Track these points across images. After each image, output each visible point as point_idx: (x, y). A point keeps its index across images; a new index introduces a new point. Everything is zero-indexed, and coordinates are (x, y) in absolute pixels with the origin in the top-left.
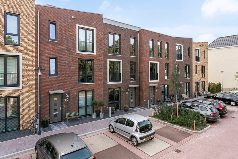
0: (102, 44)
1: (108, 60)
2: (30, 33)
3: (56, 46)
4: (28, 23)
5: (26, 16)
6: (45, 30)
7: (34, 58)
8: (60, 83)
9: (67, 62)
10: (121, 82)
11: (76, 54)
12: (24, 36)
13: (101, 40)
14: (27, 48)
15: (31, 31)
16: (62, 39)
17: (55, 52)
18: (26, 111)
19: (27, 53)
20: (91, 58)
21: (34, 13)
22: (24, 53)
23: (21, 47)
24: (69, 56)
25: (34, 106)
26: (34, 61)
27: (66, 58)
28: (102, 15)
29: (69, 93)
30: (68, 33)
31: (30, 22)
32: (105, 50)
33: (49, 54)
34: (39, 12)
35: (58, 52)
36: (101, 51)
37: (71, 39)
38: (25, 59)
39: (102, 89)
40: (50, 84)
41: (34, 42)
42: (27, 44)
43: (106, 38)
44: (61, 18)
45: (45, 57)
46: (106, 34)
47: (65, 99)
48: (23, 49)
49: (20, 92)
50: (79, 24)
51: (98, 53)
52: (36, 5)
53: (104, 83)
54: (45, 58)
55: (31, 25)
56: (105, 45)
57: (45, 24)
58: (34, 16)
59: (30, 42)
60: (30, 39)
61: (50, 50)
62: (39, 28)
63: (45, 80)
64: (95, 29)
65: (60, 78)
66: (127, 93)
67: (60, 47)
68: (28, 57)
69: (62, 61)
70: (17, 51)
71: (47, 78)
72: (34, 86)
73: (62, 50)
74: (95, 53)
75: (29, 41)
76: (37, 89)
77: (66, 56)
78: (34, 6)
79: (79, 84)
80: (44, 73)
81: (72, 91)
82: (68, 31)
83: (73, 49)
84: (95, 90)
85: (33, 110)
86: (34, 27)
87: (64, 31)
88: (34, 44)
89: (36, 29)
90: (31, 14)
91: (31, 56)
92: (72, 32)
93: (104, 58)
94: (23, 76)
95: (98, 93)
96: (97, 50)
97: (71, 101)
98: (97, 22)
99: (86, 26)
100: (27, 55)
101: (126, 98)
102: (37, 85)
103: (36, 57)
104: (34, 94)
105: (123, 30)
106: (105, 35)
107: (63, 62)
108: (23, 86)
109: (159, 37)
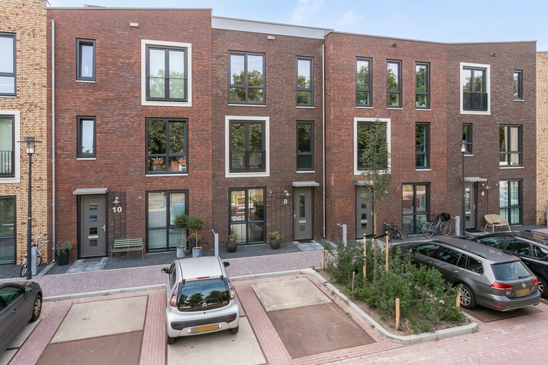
0: (210, 81)
1: (228, 118)
2: (36, 69)
3: (93, 92)
4: (32, 48)
5: (29, 35)
6: (69, 61)
7: (45, 119)
8: (102, 171)
9: (117, 126)
10: (267, 174)
11: (139, 108)
12: (25, 76)
13: (206, 71)
14: (30, 100)
15: (38, 64)
16: (107, 74)
17: (91, 106)
19: (29, 110)
20: (180, 115)
21: (44, 25)
22: (24, 110)
23: (19, 98)
24: (123, 112)
25: (45, 218)
26: (44, 125)
27: (116, 118)
28: (209, 11)
29: (123, 195)
30: (121, 60)
31: (36, 47)
32: (217, 94)
33: (76, 111)
34: (53, 23)
35: (97, 104)
36: (207, 99)
37: (127, 75)
38: (25, 122)
39: (210, 188)
40: (78, 175)
41: (45, 87)
42: (30, 91)
43: (223, 65)
44: (103, 29)
45: (67, 115)
46: (220, 56)
47: (114, 208)
48: (22, 101)
49: (17, 188)
50: (149, 39)
51: (197, 102)
52: (49, 10)
53: (214, 176)
54: (68, 118)
55: (38, 52)
56: (218, 82)
57: (67, 46)
58: (45, 33)
59: (37, 86)
60: (37, 81)
61: (77, 103)
62: (55, 55)
63: (68, 164)
64: (189, 46)
65: (102, 162)
66: (286, 201)
67: (101, 94)
68: (32, 118)
69: (107, 123)
70: (11, 107)
71: (73, 162)
72: (45, 176)
73: (106, 100)
74: (189, 104)
75: (34, 84)
76: (50, 183)
77: (116, 113)
78: (45, 12)
79: (147, 176)
80: (66, 151)
81: (131, 190)
82: (120, 57)
83: (133, 96)
84: (190, 191)
85: (43, 226)
86: (45, 55)
87: (112, 58)
88: (45, 90)
89: (49, 59)
90: (37, 30)
91: (37, 114)
92: (131, 58)
93: (216, 114)
94: (21, 157)
95: (197, 198)
96: (195, 95)
97: (128, 212)
98: (194, 28)
99: (166, 40)
100: (30, 115)
101: (283, 214)
102: (49, 176)
103: (49, 118)
104: (45, 194)
105: (271, 42)
106: (218, 57)
107: (110, 125)
108: (21, 177)
109: (393, 49)
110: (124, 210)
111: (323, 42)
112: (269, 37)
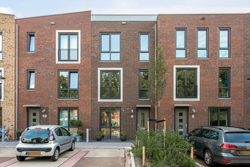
0: (90, 49)
1: (99, 69)
2: (10, 48)
3: (34, 58)
4: (9, 39)
5: (8, 32)
6: (23, 43)
7: (14, 72)
8: (38, 97)
9: (45, 74)
10: (121, 100)
11: (55, 65)
12: (6, 52)
13: (88, 45)
14: (8, 63)
15: (11, 46)
16: (40, 49)
17: (33, 65)
18: (6, 122)
19: (8, 68)
20: (75, 68)
21: (14, 27)
22: (5, 68)
23: (3, 62)
24: (47, 67)
25: (14, 118)
26: (14, 75)
27: (44, 71)
28: (90, 12)
29: (47, 109)
30: (47, 42)
31: (11, 38)
32: (94, 56)
33: (27, 67)
34: (17, 26)
35: (36, 64)
36: (89, 59)
37: (49, 49)
38: (6, 73)
39: (90, 107)
40: (27, 98)
41: (14, 56)
42: (8, 59)
43: (97, 41)
44: (39, 27)
45: (23, 70)
46: (95, 36)
47: (43, 115)
48: (5, 64)
49: (3, 103)
50: (60, 30)
51: (83, 61)
52: (15, 20)
53: (92, 101)
54: (23, 71)
55: (11, 40)
56: (94, 50)
57: (23, 36)
58: (14, 31)
59: (11, 56)
60: (11, 54)
61: (28, 64)
62: (18, 41)
63: (23, 93)
64: (79, 31)
65: (38, 92)
66: (132, 116)
67: (38, 59)
68: (9, 71)
69: (40, 73)
70: (0, 66)
71: (25, 92)
72: (14, 99)
73: (40, 62)
74: (79, 62)
75: (10, 55)
76: (15, 101)
77: (45, 67)
78: (14, 21)
79: (58, 99)
80: (23, 87)
81: (50, 107)
82: (46, 40)
83: (52, 59)
84: (80, 108)
85: (13, 122)
86: (14, 42)
87: (42, 40)
88: (14, 58)
89: (16, 43)
90: (11, 30)
91: (11, 70)
92: (51, 40)
93: (93, 67)
94: (4, 89)
95: (83, 112)
96: (82, 57)
97: (50, 118)
98: (82, 22)
99: (68, 30)
100: (8, 70)
101: (131, 123)
102: (15, 98)
103: (15, 71)
104: (14, 106)
105: (124, 26)
106: (94, 36)
107: (41, 74)
108: (4, 99)
109: (202, 21)
110: (48, 116)
111: (156, 22)
112: (123, 23)
